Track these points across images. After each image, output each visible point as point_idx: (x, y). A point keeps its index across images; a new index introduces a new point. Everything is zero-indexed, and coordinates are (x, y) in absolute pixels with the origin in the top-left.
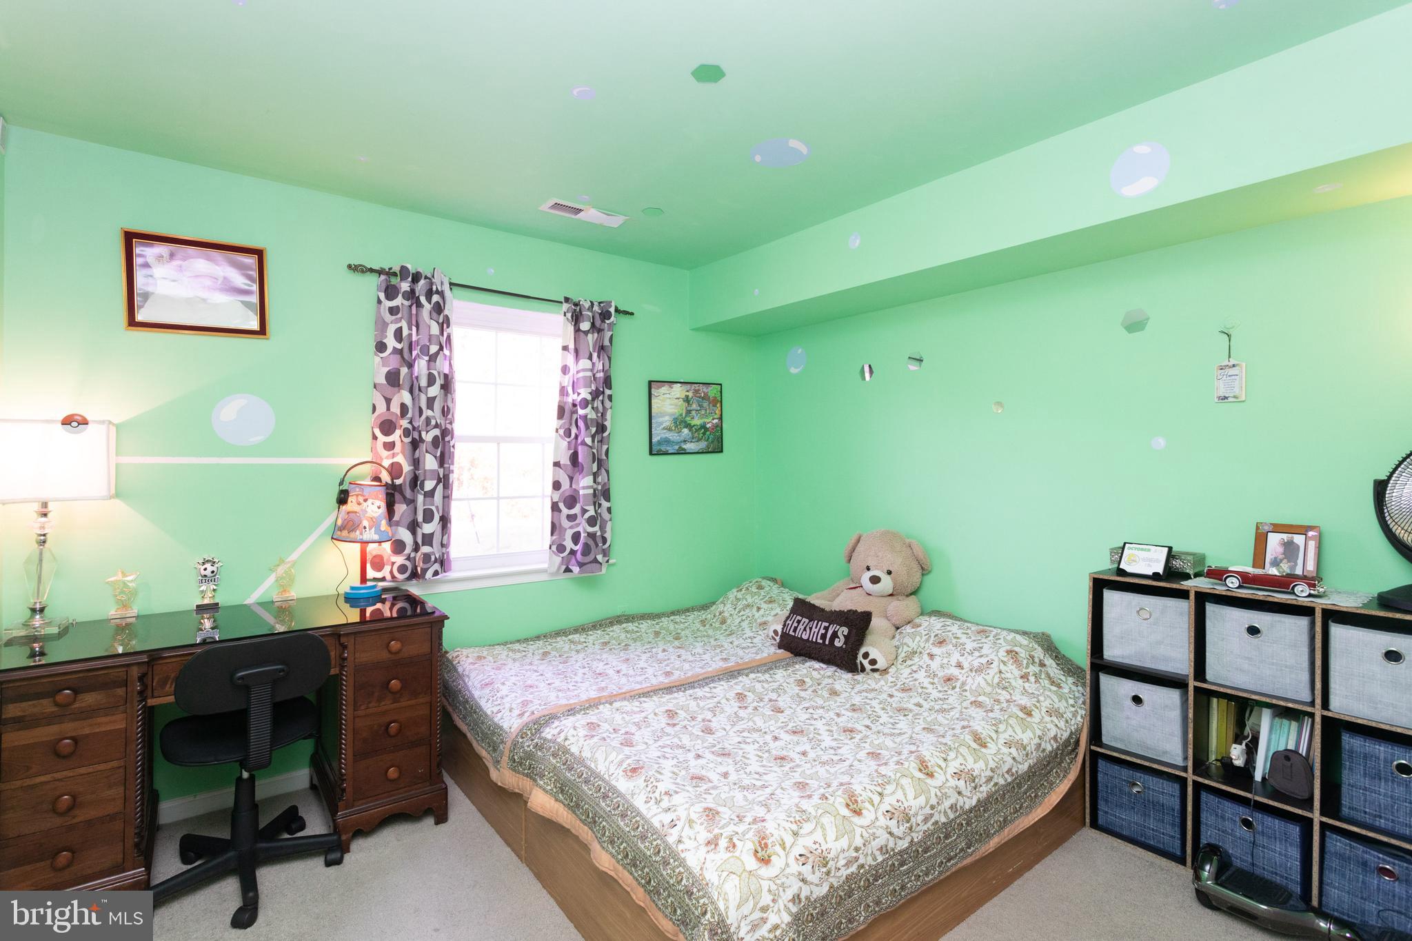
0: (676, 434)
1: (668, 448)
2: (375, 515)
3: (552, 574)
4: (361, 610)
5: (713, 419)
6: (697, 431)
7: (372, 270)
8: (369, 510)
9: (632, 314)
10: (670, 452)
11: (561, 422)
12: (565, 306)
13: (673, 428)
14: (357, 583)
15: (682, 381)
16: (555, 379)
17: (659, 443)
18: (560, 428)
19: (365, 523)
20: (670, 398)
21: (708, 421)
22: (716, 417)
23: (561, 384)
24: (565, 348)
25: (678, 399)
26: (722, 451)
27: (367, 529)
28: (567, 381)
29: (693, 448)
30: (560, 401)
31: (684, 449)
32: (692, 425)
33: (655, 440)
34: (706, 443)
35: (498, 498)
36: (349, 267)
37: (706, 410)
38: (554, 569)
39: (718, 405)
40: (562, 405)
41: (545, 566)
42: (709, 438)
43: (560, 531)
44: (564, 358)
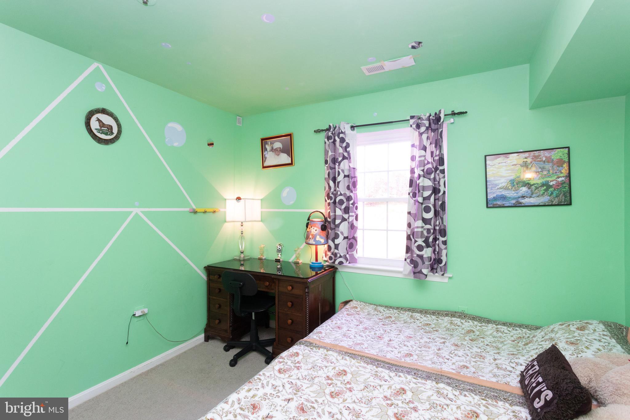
0: (513, 192)
1: (504, 202)
2: (314, 234)
3: (405, 275)
4: (316, 272)
5: (558, 178)
6: (537, 188)
7: (322, 130)
8: (312, 231)
9: (466, 112)
10: (506, 205)
11: (411, 189)
12: (412, 121)
13: (510, 187)
14: (314, 261)
15: (521, 151)
16: (408, 164)
17: (495, 199)
18: (411, 193)
19: (311, 237)
20: (506, 166)
21: (550, 179)
22: (562, 175)
23: (411, 166)
24: (413, 146)
25: (515, 165)
26: (570, 204)
27: (311, 239)
28: (414, 165)
29: (532, 202)
30: (411, 176)
31: (521, 203)
32: (532, 184)
33: (490, 196)
34: (549, 197)
35: (387, 230)
36: (315, 131)
37: (549, 171)
38: (407, 272)
39: (565, 166)
40: (412, 179)
41: (401, 269)
42: (552, 193)
43: (411, 251)
44: (412, 151)
